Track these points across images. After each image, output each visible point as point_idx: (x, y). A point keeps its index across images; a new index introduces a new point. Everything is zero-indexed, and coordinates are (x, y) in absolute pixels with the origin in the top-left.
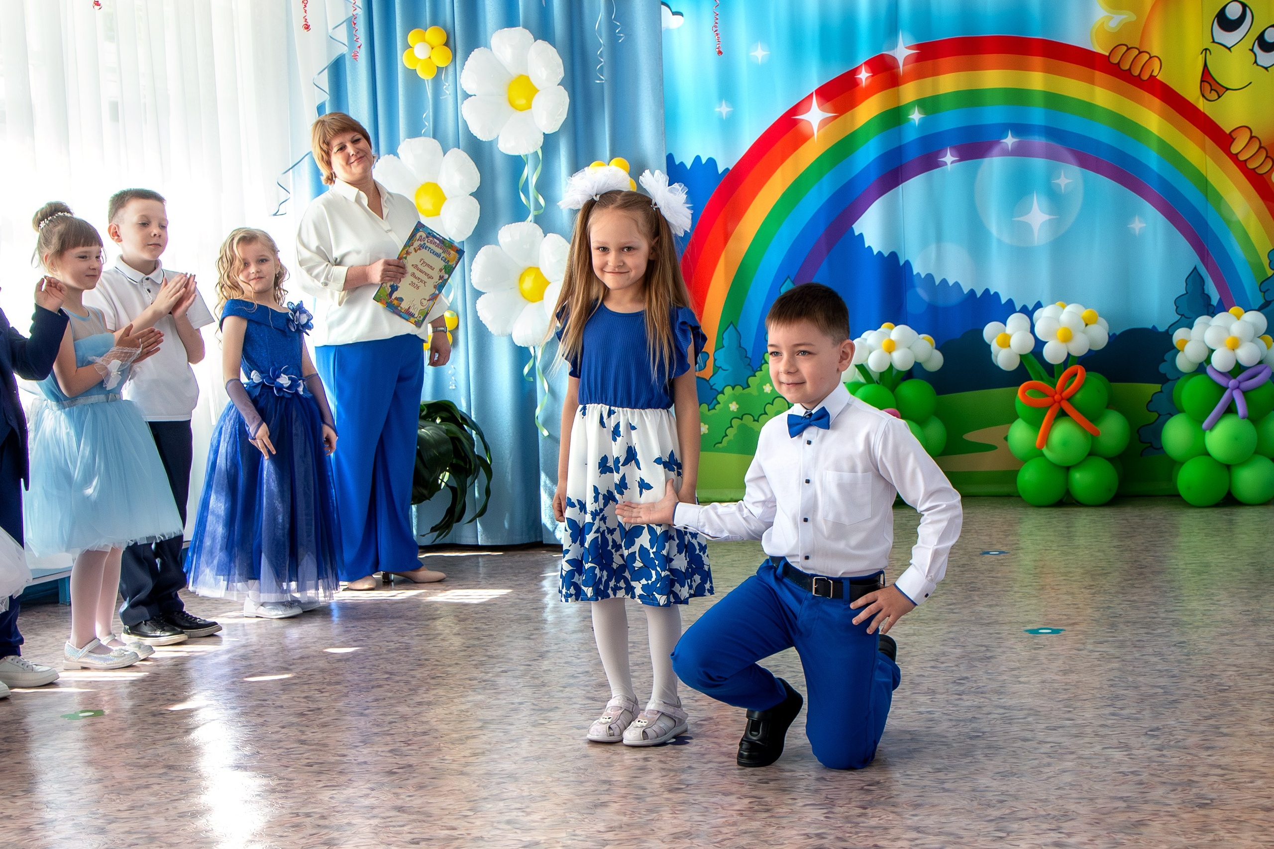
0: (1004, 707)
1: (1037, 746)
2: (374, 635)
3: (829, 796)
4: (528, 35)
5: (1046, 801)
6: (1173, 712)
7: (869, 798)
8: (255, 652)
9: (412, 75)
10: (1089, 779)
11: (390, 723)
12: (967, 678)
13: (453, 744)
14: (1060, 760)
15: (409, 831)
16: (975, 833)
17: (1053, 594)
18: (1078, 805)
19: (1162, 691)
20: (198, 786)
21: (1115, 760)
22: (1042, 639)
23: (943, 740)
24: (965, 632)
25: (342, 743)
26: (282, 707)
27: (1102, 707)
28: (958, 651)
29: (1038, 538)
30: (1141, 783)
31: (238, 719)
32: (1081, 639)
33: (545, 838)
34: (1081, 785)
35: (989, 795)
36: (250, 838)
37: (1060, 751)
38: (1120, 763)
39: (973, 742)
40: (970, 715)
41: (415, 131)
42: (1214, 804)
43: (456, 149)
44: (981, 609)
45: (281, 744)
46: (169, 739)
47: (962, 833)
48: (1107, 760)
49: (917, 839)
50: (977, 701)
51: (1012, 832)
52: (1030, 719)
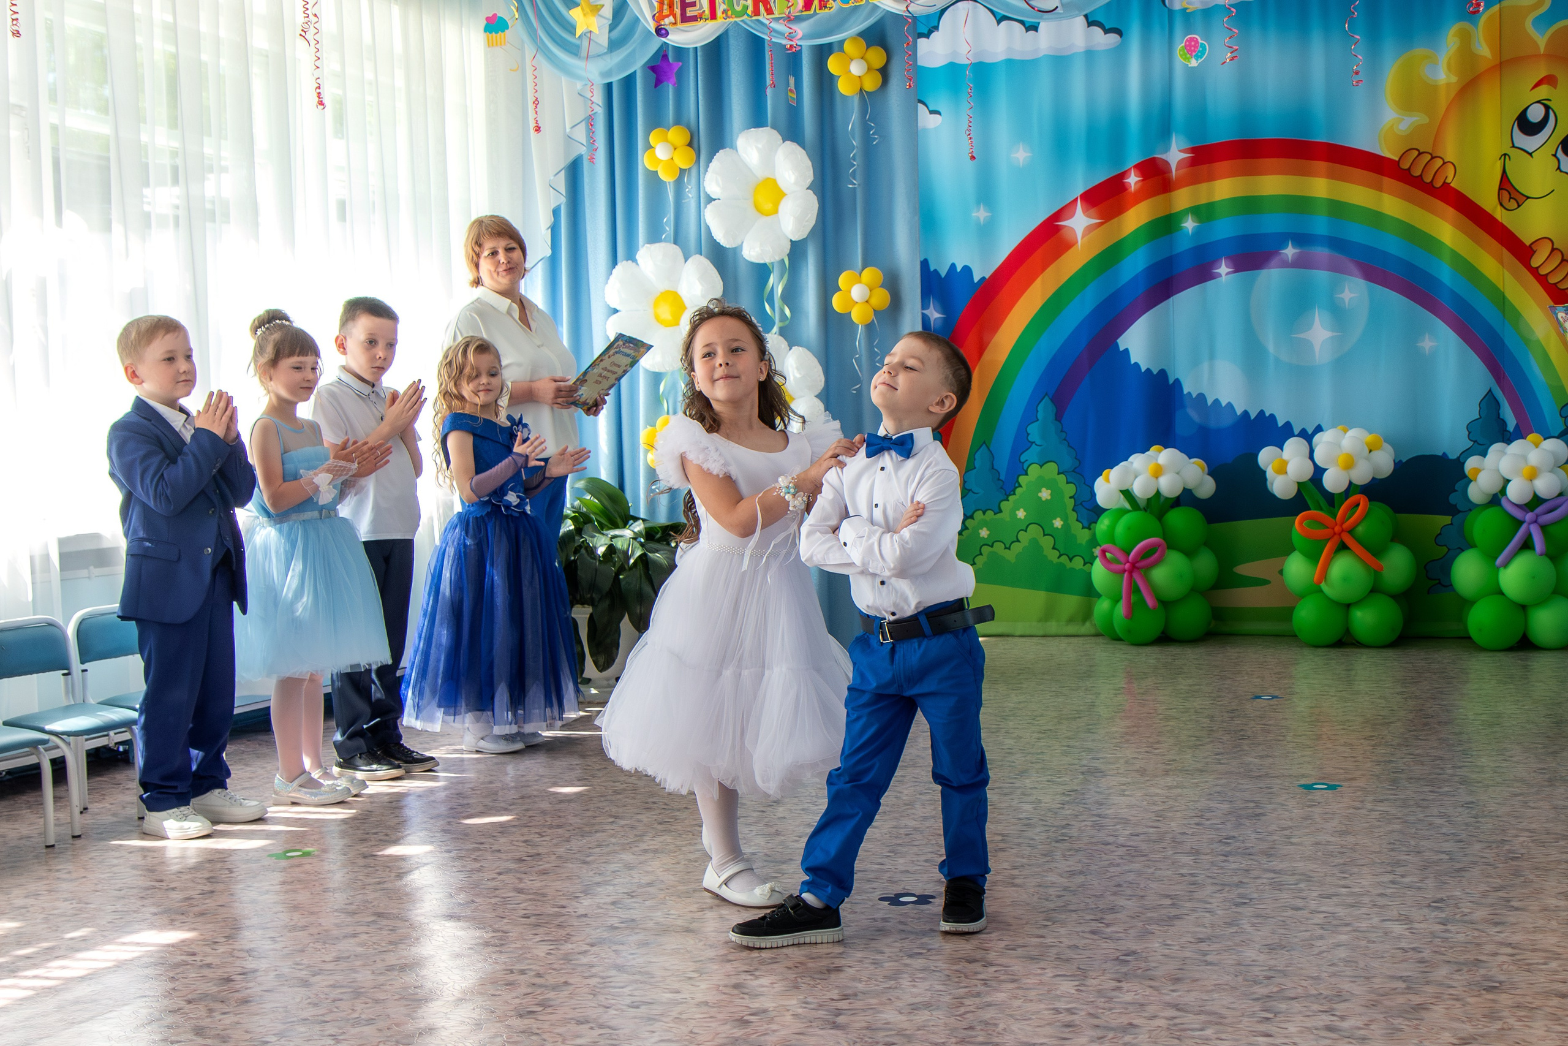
0: (1274, 871)
1: (1310, 915)
2: (600, 774)
3: (1081, 967)
4: (776, 136)
5: (1317, 978)
6: (1460, 882)
7: (1124, 970)
8: (473, 789)
9: (653, 177)
10: (1365, 954)
11: (613, 872)
12: (1234, 837)
13: (680, 897)
14: (1333, 932)
15: (630, 993)
16: (1238, 1013)
17: (1329, 746)
18: (1351, 984)
19: (1447, 857)
20: (407, 937)
21: (1395, 935)
22: (1317, 796)
23: (1208, 906)
24: (1233, 785)
25: (561, 893)
26: (499, 851)
27: (1381, 874)
28: (1225, 807)
29: (1315, 682)
30: (1422, 961)
31: (453, 864)
32: (1358, 797)
33: (774, 1005)
34: (1356, 962)
35: (1256, 970)
36: (460, 996)
37: (1335, 922)
38: (1399, 938)
39: (1238, 910)
40: (1236, 879)
41: (654, 237)
42: (1503, 987)
43: (698, 256)
44: (1251, 759)
45: (497, 892)
46: (379, 883)
47: (1224, 1012)
48: (1386, 933)
49: (1175, 1018)
50: (1245, 863)
51: (1280, 1013)
52: (1302, 885)
